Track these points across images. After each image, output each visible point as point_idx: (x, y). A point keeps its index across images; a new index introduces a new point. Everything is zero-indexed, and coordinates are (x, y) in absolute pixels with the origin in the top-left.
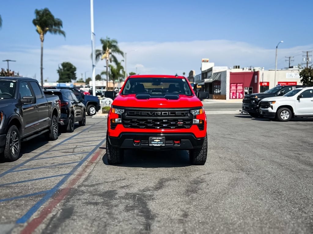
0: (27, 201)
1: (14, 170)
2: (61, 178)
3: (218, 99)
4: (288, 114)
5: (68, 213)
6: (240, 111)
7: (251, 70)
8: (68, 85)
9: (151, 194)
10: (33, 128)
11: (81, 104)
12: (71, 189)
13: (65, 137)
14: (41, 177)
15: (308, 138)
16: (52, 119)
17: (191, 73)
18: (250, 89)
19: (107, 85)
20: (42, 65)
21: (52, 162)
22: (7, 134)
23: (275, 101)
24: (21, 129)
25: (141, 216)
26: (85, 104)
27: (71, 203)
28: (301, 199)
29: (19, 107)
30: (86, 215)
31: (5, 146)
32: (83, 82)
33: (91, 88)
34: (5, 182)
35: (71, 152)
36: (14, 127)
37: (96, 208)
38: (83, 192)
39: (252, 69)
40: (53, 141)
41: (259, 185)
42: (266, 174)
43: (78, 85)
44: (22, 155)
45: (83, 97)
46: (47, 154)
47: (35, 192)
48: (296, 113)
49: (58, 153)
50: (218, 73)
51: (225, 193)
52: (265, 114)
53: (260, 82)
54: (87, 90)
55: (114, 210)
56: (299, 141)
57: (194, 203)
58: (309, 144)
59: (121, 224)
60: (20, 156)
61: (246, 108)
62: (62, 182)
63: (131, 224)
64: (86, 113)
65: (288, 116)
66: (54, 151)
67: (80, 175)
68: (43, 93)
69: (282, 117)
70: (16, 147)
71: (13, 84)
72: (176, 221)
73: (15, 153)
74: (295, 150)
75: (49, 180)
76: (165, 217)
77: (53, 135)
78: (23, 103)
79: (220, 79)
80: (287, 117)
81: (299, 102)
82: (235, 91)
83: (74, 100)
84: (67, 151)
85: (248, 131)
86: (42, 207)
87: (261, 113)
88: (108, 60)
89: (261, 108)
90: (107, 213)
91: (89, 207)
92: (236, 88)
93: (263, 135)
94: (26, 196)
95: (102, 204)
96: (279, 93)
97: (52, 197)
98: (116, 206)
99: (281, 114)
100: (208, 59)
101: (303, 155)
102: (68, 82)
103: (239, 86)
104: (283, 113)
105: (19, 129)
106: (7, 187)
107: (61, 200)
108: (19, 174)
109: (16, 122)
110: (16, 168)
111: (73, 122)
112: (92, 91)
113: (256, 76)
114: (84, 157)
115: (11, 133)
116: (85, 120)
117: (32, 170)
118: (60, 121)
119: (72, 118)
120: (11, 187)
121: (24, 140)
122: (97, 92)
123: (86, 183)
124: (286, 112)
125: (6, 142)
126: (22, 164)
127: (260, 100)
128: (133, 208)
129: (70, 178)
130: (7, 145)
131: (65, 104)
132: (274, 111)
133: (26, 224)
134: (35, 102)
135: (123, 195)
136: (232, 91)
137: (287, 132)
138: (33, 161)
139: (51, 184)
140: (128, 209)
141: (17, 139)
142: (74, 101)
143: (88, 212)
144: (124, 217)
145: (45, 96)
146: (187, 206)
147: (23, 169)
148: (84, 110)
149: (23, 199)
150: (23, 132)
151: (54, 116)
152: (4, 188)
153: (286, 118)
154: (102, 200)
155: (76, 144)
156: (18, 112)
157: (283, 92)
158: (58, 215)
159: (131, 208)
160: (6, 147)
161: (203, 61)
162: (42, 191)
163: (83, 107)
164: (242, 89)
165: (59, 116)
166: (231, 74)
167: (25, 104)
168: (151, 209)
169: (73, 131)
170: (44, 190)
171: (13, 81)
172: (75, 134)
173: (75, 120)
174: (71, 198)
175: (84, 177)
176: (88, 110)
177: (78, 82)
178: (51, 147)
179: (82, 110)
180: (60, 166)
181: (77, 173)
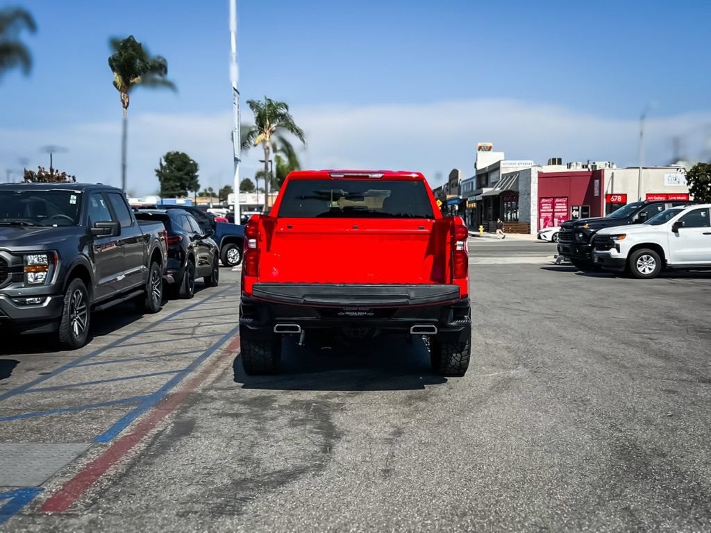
0: (110, 411)
1: (80, 364)
2: (170, 377)
3: (512, 232)
4: (653, 263)
5: (185, 429)
6: (555, 257)
7: (587, 167)
8: (180, 201)
9: (340, 402)
10: (112, 287)
11: (210, 241)
12: (189, 394)
13: (175, 307)
14: (133, 374)
15: (683, 310)
16: (150, 269)
17: (454, 174)
18: (585, 209)
19: (267, 202)
20: (124, 158)
21: (153, 351)
22: (65, 295)
23: (624, 235)
24: (91, 285)
25: (317, 433)
26: (218, 242)
27: (190, 414)
28: (622, 411)
29: (87, 242)
30: (218, 431)
31: (60, 318)
32: (214, 195)
33: (231, 208)
34: (66, 383)
35: (189, 334)
36: (78, 281)
37: (236, 421)
38: (213, 399)
39: (589, 166)
40: (151, 315)
41: (549, 388)
42: (570, 372)
43: (202, 202)
44: (92, 339)
45: (214, 226)
46: (142, 338)
47: (122, 398)
48: (671, 260)
49: (162, 335)
50: (511, 175)
51: (481, 402)
52: (603, 262)
53: (607, 195)
54: (223, 214)
55: (269, 425)
56: (661, 315)
57: (418, 416)
58: (680, 321)
59: (279, 443)
60: (88, 340)
61: (565, 249)
62: (172, 383)
63: (297, 444)
64: (220, 261)
65: (653, 267)
66: (156, 333)
67: (207, 372)
68: (133, 216)
69: (640, 269)
70: (82, 321)
71: (75, 197)
72: (380, 441)
73: (79, 334)
74: (647, 331)
75: (148, 379)
76: (362, 435)
77: (152, 301)
78: (95, 235)
79: (518, 188)
80: (650, 269)
81: (678, 236)
82: (550, 215)
83: (195, 232)
84: (181, 331)
85: (561, 297)
86: (138, 419)
87: (596, 260)
88: (268, 148)
89: (595, 249)
90: (256, 429)
91: (223, 420)
92: (553, 207)
93: (591, 305)
94: (108, 404)
95: (247, 416)
96: (636, 217)
97: (156, 406)
98: (273, 419)
99: (639, 262)
100: (490, 144)
101: (657, 341)
102: (179, 196)
103: (558, 203)
104: (642, 260)
105: (87, 286)
106: (70, 390)
107: (173, 409)
108: (90, 369)
109: (81, 272)
110: (84, 360)
111: (192, 278)
112: (233, 214)
113: (597, 182)
114: (214, 343)
115: (73, 293)
116: (217, 274)
117: (114, 364)
118: (166, 274)
119: (191, 269)
120: (78, 391)
121: (97, 308)
122: (243, 217)
123: (218, 385)
124: (648, 258)
125: (63, 309)
126: (94, 354)
127: (594, 233)
128: (303, 422)
129: (188, 376)
130: (64, 317)
131: (176, 240)
132: (623, 255)
133: (110, 444)
134: (118, 234)
135: (288, 403)
136: (543, 215)
137: (641, 299)
138: (113, 349)
139: (151, 385)
140: (293, 423)
141: (83, 307)
142: (194, 235)
143: (221, 427)
144: (288, 434)
145: (136, 222)
146: (404, 420)
147: (96, 362)
148: (216, 252)
149: (101, 409)
150: (95, 292)
151: (155, 263)
152: (64, 392)
153: (648, 272)
154: (249, 411)
155: (199, 320)
156: (86, 252)
157: (645, 215)
158: (168, 431)
159: (301, 423)
160: (63, 321)
161: (480, 148)
162: (136, 397)
163: (212, 247)
164: (566, 210)
165: (165, 265)
166: (542, 176)
167: (98, 236)
168: (336, 423)
169: (192, 296)
170: (139, 395)
171: (76, 192)
172: (196, 302)
173: (196, 274)
174: (190, 407)
175: (214, 375)
176: (223, 255)
177: (201, 195)
178: (148, 325)
179: (210, 253)
180: (168, 358)
181: (200, 369)
